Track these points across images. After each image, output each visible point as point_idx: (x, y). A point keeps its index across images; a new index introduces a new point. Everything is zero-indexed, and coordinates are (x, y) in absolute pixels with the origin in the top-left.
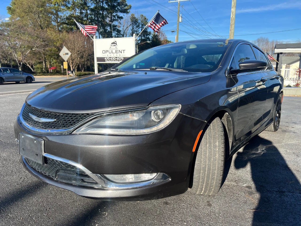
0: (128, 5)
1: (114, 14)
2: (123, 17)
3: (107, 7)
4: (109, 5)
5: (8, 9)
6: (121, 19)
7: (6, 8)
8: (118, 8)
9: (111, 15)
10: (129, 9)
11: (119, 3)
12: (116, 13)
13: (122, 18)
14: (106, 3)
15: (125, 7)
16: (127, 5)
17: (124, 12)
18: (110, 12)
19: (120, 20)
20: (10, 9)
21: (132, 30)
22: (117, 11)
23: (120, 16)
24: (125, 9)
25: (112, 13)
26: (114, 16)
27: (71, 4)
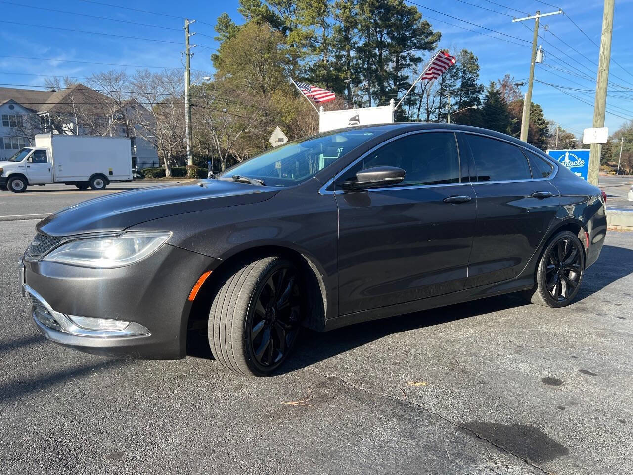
0: (434, 32)
1: (404, 54)
2: (423, 58)
3: (389, 40)
4: (393, 38)
5: (213, 59)
6: (418, 64)
7: (211, 58)
8: (412, 41)
9: (398, 56)
10: (436, 41)
11: (414, 31)
12: (408, 52)
13: (419, 60)
14: (388, 33)
15: (427, 37)
16: (431, 33)
17: (424, 49)
18: (394, 50)
19: (416, 65)
20: (216, 58)
21: (441, 84)
22: (410, 47)
23: (415, 57)
24: (428, 42)
25: (398, 53)
26: (404, 58)
27: (320, 41)
